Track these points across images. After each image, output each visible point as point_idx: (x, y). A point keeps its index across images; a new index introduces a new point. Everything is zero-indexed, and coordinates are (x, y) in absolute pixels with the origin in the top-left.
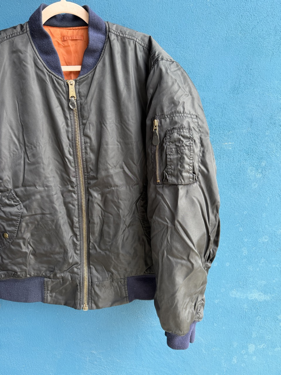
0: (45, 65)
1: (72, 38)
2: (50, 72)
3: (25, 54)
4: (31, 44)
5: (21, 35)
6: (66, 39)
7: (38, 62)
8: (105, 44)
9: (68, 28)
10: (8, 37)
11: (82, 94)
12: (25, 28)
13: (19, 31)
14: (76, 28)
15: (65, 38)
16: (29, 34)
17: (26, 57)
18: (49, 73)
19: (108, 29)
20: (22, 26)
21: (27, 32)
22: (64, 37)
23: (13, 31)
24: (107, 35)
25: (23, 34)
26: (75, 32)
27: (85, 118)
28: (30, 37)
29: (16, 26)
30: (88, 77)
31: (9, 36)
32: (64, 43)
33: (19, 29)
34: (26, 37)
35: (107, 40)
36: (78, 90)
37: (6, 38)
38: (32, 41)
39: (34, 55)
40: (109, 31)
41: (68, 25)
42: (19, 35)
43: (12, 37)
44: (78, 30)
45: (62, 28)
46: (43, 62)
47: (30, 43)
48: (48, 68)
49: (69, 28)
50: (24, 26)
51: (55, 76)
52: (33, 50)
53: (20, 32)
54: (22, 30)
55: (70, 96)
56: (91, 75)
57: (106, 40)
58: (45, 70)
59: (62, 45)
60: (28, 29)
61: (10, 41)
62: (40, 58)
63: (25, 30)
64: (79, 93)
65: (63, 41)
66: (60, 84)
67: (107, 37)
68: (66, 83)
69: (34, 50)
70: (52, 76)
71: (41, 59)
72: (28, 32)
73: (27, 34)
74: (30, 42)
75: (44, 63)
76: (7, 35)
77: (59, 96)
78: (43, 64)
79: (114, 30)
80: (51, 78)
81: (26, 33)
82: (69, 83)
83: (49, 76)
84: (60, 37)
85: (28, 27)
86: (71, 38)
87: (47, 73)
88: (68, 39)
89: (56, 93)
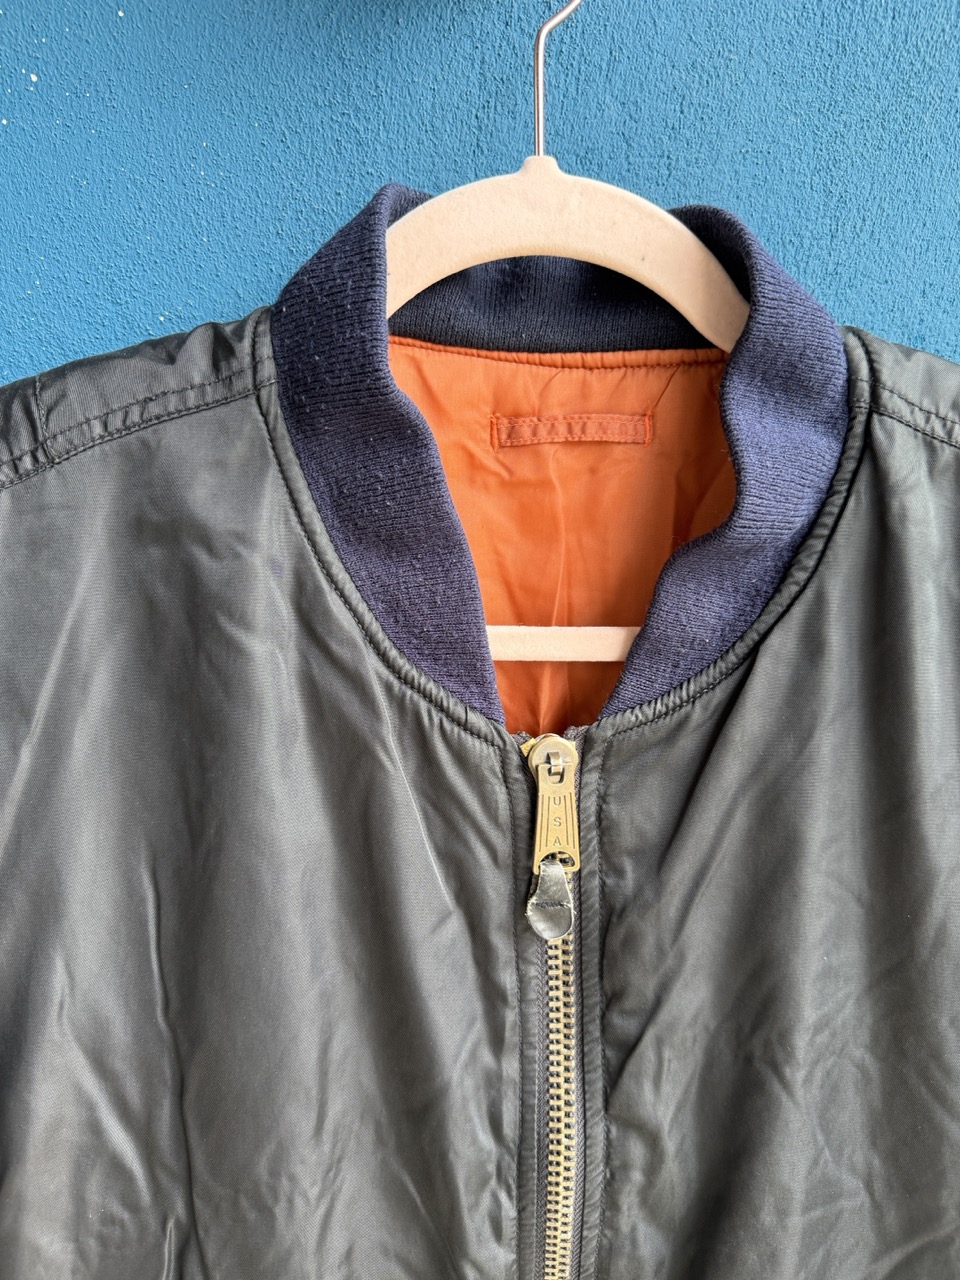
0: (375, 627)
1: (577, 429)
2: (406, 680)
3: (237, 556)
4: (286, 479)
5: (208, 406)
6: (535, 433)
7: (327, 613)
8: (838, 500)
9: (547, 357)
10: (116, 422)
11: (627, 838)
12: (247, 360)
13: (197, 380)
14: (610, 357)
15: (526, 432)
16: (275, 409)
17: (240, 577)
18: (396, 684)
19: (864, 387)
20: (222, 345)
21: (257, 388)
22: (515, 416)
23: (155, 376)
24: (859, 429)
25: (225, 402)
26: (601, 384)
27: (630, 1003)
28: (282, 429)
29: (181, 340)
30: (681, 725)
31: (120, 415)
32: (508, 457)
33: (197, 360)
34: (247, 428)
35: (850, 466)
36: (593, 809)
37: (98, 429)
38: (290, 455)
39: (300, 557)
40: (875, 406)
41: (551, 336)
42: (198, 409)
43: (146, 423)
44: (617, 374)
45: (503, 354)
46: (362, 608)
47: (273, 471)
48: (393, 653)
49: (557, 357)
50: (237, 347)
51: (441, 708)
52: (294, 519)
53: (208, 388)
54: (225, 373)
55: (539, 855)
56: (705, 708)
57: (839, 465)
58: (372, 666)
59: (497, 475)
60: (268, 369)
61: (126, 454)
62: (342, 576)
63: (241, 372)
64: (600, 828)
65: (502, 446)
66: (477, 767)
67: (856, 443)
68: (515, 759)
69: (302, 523)
70: (423, 705)
71: (349, 588)
72: (264, 393)
73: (256, 410)
74: (280, 464)
75: (368, 617)
76: (106, 404)
77: (460, 849)
78: (360, 622)
79: (914, 397)
80: (409, 718)
81: (253, 401)
82: (536, 760)
83: (399, 703)
84: (486, 422)
85: (266, 350)
86: (570, 430)
87: (388, 688)
88: (543, 432)
89: (438, 821)
